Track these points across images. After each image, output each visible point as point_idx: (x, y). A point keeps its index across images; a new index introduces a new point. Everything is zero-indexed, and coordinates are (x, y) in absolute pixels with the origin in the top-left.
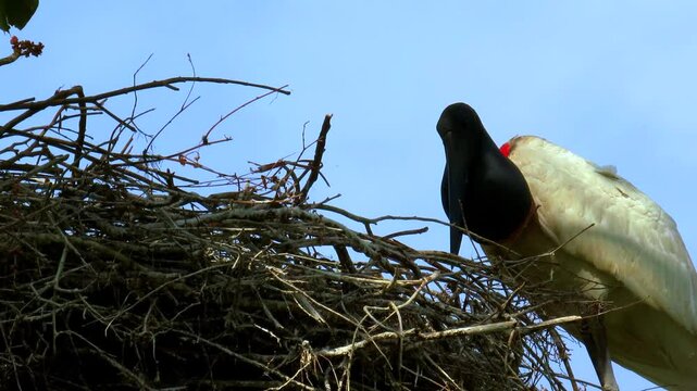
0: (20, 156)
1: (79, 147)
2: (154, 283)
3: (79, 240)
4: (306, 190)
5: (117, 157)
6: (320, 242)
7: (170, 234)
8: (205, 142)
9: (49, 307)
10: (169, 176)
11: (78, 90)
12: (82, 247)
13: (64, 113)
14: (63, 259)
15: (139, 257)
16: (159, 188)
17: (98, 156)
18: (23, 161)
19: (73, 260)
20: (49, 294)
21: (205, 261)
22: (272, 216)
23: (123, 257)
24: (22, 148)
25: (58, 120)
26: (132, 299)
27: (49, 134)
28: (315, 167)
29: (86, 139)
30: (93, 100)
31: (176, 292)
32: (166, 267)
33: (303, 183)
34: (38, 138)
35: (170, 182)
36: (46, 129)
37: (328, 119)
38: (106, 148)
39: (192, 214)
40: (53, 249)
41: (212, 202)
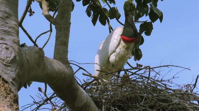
0: (137, 79)
1: (148, 78)
2: (161, 105)
3: (147, 96)
4: (193, 90)
5: (156, 80)
6: (195, 100)
7: (165, 96)
8: (174, 78)
9: (141, 108)
10: (166, 85)
11: (149, 67)
12: (148, 97)
13: (146, 71)
14: (144, 99)
15: (159, 100)
16: (164, 87)
17: (152, 80)
18: (137, 80)
19: (146, 99)
20: (141, 106)
21: (172, 102)
22: (186, 94)
23: (156, 100)
24: (137, 77)
25: (145, 72)
26: (157, 108)
27: (143, 75)
28: (195, 85)
29: (150, 77)
30: (152, 68)
31: (166, 108)
32: (164, 103)
33: (192, 89)
34: (141, 76)
35: (166, 86)
36: (142, 74)
37: (198, 76)
38: (153, 78)
39: (170, 93)
40: (142, 97)
41: (174, 91)
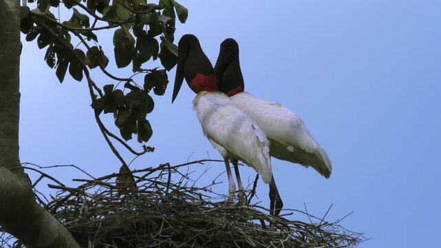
0: (147, 188)
1: (168, 184)
2: (195, 233)
3: (168, 218)
4: (250, 200)
5: (182, 188)
6: (254, 218)
7: (200, 216)
8: (214, 183)
9: (158, 242)
10: (200, 195)
11: (168, 164)
12: (169, 220)
13: (163, 173)
14: (162, 225)
15: (189, 224)
16: (197, 199)
17: (175, 188)
18: (148, 190)
19: (166, 225)
20: (157, 237)
21: (213, 225)
22: (237, 209)
23: (185, 225)
24: (148, 185)
25: (161, 175)
26: (187, 240)
27: (157, 180)
28: (253, 192)
29: (171, 182)
30: (173, 168)
31: (203, 237)
32: (199, 228)
33: (248, 198)
34: (154, 182)
35: (201, 198)
36: (156, 178)
37: (258, 175)
38: (178, 185)
39: (209, 209)
40: (159, 221)
41: (216, 205)
